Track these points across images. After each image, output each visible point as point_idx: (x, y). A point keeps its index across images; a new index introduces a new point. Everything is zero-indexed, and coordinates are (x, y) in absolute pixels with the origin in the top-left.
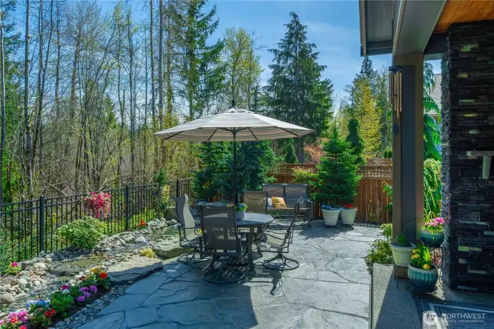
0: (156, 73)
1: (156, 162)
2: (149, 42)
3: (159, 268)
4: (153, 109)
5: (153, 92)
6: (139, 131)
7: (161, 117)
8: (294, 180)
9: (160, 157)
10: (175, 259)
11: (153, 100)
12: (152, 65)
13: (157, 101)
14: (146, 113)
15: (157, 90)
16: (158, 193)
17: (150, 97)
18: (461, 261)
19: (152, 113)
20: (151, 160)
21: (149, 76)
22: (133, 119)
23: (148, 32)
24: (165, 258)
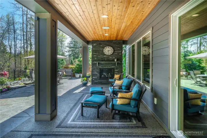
0: (25, 38)
1: (25, 65)
2: (22, 28)
3: (25, 86)
4: (24, 48)
5: (24, 43)
6: (18, 55)
7: (27, 51)
8: (69, 68)
9: (27, 63)
10: (30, 85)
11: (24, 46)
12: (24, 35)
13: (26, 46)
14: (21, 50)
15: (25, 43)
16: (25, 72)
17: (22, 45)
18: (93, 80)
19: (23, 50)
20: (23, 64)
21: (22, 38)
22: (15, 51)
23: (22, 25)
24: (27, 85)
